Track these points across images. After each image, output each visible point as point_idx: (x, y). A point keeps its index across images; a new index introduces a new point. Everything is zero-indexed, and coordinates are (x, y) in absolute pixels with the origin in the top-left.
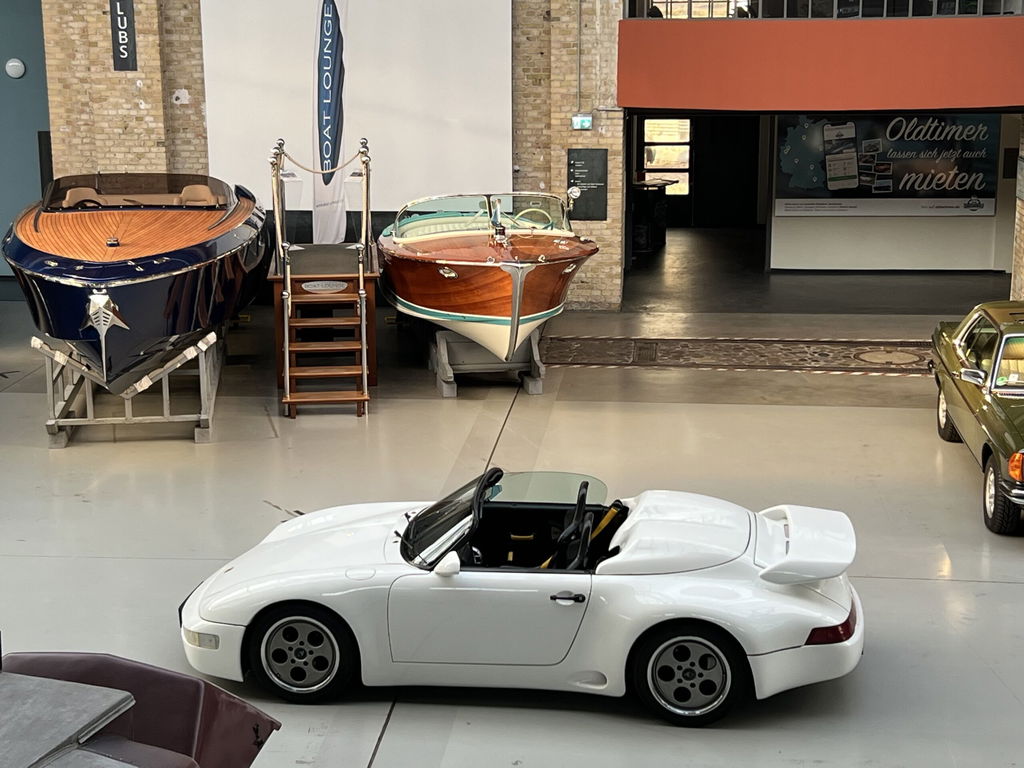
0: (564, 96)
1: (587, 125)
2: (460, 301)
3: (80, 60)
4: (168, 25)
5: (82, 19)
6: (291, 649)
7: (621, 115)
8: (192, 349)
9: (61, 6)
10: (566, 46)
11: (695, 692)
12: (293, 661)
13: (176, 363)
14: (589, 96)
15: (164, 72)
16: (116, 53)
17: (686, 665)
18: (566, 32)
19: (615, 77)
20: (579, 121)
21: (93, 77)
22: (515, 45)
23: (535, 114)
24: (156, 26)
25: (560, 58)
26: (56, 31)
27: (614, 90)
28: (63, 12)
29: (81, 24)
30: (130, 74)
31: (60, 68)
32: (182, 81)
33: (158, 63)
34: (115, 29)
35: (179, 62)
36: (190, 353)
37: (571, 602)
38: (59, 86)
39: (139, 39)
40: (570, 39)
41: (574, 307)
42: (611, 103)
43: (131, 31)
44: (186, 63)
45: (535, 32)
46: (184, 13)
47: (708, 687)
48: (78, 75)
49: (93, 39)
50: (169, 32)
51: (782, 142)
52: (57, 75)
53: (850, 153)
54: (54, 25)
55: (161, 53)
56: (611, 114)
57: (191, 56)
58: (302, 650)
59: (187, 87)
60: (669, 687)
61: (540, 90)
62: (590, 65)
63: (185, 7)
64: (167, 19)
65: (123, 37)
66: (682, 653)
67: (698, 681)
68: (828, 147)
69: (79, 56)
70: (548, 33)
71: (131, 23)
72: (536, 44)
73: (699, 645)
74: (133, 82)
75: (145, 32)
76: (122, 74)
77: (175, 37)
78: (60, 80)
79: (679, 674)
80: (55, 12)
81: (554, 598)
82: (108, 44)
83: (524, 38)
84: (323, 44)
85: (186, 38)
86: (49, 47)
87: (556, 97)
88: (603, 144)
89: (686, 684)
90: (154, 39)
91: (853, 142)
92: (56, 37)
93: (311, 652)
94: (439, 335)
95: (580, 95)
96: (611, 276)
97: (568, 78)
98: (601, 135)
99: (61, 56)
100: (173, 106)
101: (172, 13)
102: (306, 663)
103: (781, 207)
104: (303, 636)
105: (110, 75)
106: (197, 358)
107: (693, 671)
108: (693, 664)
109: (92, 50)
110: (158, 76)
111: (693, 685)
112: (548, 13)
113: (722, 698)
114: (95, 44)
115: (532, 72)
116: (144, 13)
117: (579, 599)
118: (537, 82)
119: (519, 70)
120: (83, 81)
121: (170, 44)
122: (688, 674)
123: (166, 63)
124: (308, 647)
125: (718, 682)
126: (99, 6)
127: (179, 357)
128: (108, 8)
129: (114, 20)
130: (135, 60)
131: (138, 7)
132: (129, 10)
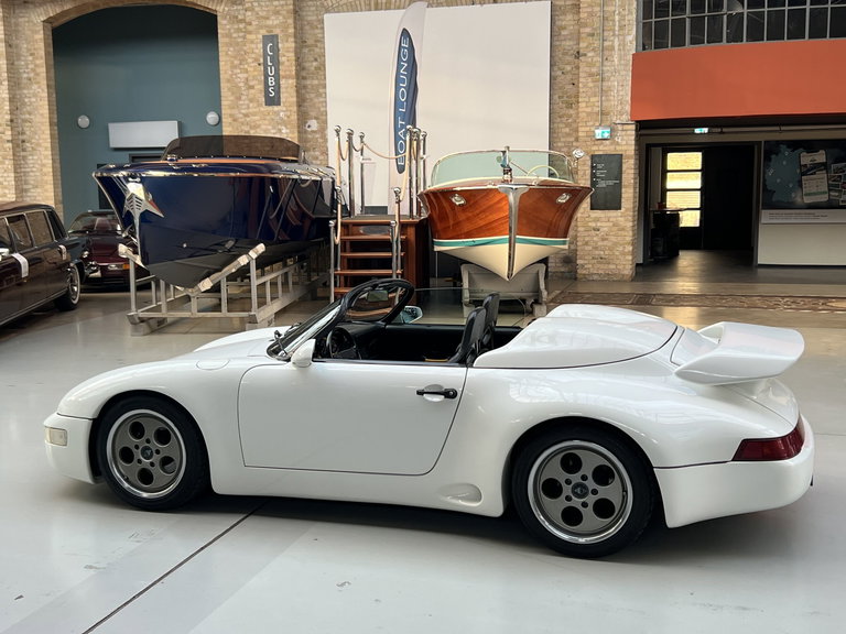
0: (589, 114)
1: (606, 135)
3: (244, 101)
4: (304, 74)
5: (247, 71)
6: (137, 447)
7: (633, 127)
8: (244, 257)
9: (232, 62)
10: (591, 75)
11: (588, 513)
12: (140, 461)
13: (232, 269)
14: (608, 114)
15: (299, 106)
16: (267, 93)
17: (576, 478)
18: (591, 65)
19: (629, 98)
20: (599, 133)
21: (251, 110)
22: (552, 79)
23: (567, 130)
24: (294, 73)
25: (586, 84)
26: (228, 81)
27: (628, 108)
28: (234, 67)
29: (245, 75)
30: (276, 108)
31: (231, 108)
32: (313, 114)
33: (295, 99)
34: (266, 76)
35: (311, 99)
36: (243, 260)
37: (439, 398)
38: (230, 120)
39: (282, 82)
40: (594, 70)
42: (625, 118)
43: (277, 77)
44: (316, 100)
45: (568, 68)
46: (315, 64)
47: (604, 508)
48: (243, 111)
49: (251, 84)
50: (304, 78)
51: (767, 166)
52: (229, 111)
53: (822, 175)
54: (227, 76)
55: (297, 91)
56: (626, 127)
57: (319, 95)
58: (148, 448)
59: (316, 118)
60: (556, 506)
61: (572, 112)
62: (610, 89)
63: (316, 60)
64: (304, 69)
65: (271, 81)
66: (571, 463)
67: (591, 499)
68: (804, 170)
69: (243, 98)
70: (578, 68)
71: (277, 71)
72: (569, 77)
73: (594, 455)
74: (277, 113)
75: (286, 77)
76: (270, 108)
77: (308, 82)
78: (231, 115)
79: (567, 490)
80: (228, 67)
81: (420, 393)
82: (261, 87)
83: (559, 73)
84: (399, 67)
85: (316, 82)
86: (224, 92)
87: (582, 115)
88: (619, 150)
89: (576, 502)
90: (292, 82)
91: (824, 166)
92: (229, 85)
93: (158, 452)
94: (463, 267)
95: (603, 113)
96: (623, 254)
97: (593, 99)
98: (618, 144)
99: (232, 98)
100: (306, 132)
101: (307, 65)
102: (152, 464)
103: (766, 217)
104: (150, 433)
105: (262, 109)
106: (249, 264)
107: (584, 487)
108: (584, 478)
109: (252, 91)
110: (295, 109)
111: (585, 505)
112: (578, 53)
113: (621, 523)
114: (252, 87)
115: (565, 98)
116: (286, 63)
117: (450, 394)
118: (570, 106)
119: (556, 97)
120: (246, 115)
121: (305, 87)
122: (578, 490)
123: (301, 102)
124: (155, 445)
125: (617, 502)
126: (256, 60)
127: (235, 263)
128: (262, 61)
129: (266, 69)
130: (279, 97)
131: (282, 59)
132: (276, 62)
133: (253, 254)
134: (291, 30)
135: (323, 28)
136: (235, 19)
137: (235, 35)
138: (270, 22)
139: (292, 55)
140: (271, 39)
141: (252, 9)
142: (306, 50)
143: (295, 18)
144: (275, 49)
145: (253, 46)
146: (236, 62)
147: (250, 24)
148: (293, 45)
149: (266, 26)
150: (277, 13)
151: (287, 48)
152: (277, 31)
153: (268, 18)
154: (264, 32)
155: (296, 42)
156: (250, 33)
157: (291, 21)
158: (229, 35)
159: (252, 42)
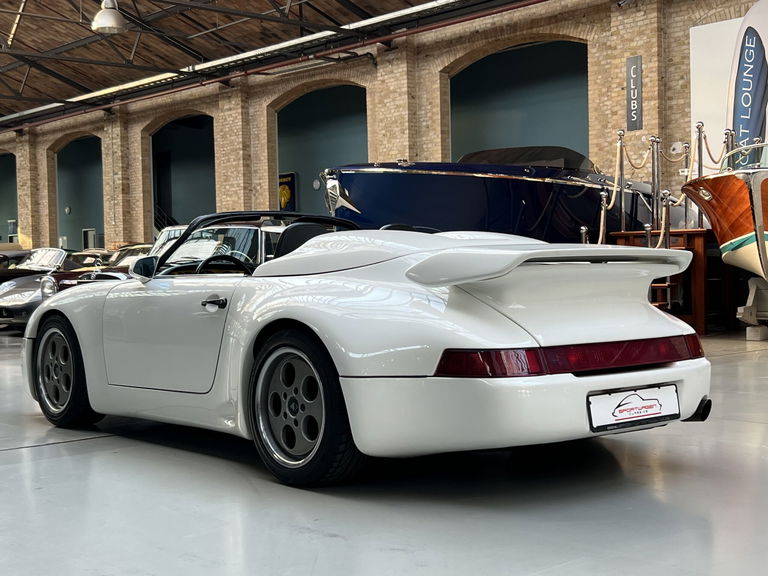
3: (610, 128)
4: (670, 93)
9: (600, 91)
15: (662, 128)
16: (629, 117)
24: (656, 93)
26: (596, 110)
28: (601, 95)
29: (611, 102)
30: (638, 133)
32: (678, 136)
33: (656, 121)
34: (629, 100)
35: (677, 121)
38: (596, 150)
39: (645, 104)
43: (640, 100)
44: (681, 121)
46: (681, 82)
48: (608, 140)
49: (615, 110)
50: (670, 99)
52: (595, 141)
54: (595, 105)
55: (660, 113)
57: (684, 115)
59: (680, 140)
63: (682, 78)
64: (669, 89)
65: (634, 105)
69: (609, 125)
71: (640, 93)
74: (639, 138)
75: (649, 99)
76: (633, 133)
77: (674, 102)
78: (597, 145)
80: (596, 96)
82: (623, 112)
85: (682, 101)
86: (591, 121)
90: (655, 103)
92: (596, 114)
99: (599, 127)
100: (670, 156)
101: (673, 84)
105: (625, 135)
109: (616, 117)
116: (650, 84)
121: (669, 108)
123: (664, 123)
126: (619, 84)
128: (625, 85)
129: (629, 93)
130: (642, 121)
131: (646, 80)
132: (640, 85)
134: (655, 49)
135: (689, 43)
136: (605, 46)
137: (603, 63)
138: (634, 44)
139: (655, 76)
140: (636, 60)
141: (617, 33)
142: (672, 69)
143: (659, 37)
144: (639, 72)
145: (617, 71)
146: (604, 90)
147: (615, 48)
148: (657, 64)
149: (632, 49)
150: (641, 33)
151: (651, 67)
152: (641, 52)
153: (632, 40)
154: (627, 55)
155: (659, 61)
156: (615, 57)
157: (655, 40)
158: (598, 64)
159: (617, 67)
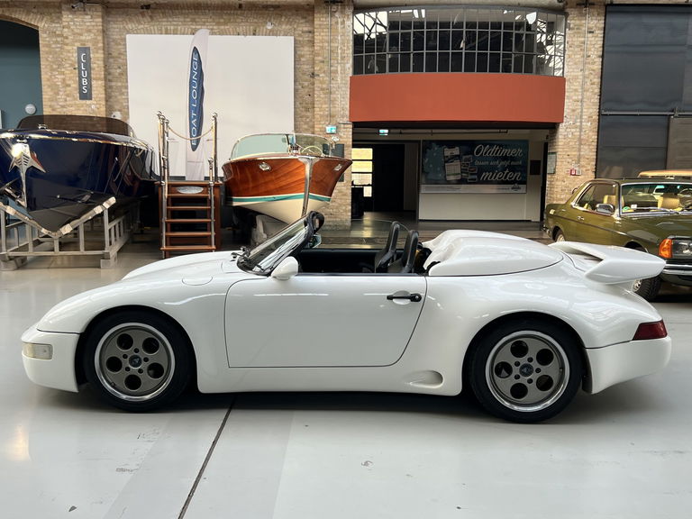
0: (321, 116)
1: (334, 131)
2: (272, 187)
3: (61, 96)
4: (110, 77)
5: (63, 73)
6: (125, 356)
7: (351, 126)
8: (99, 207)
9: (52, 66)
10: (322, 89)
11: (532, 388)
12: (128, 369)
13: (89, 216)
14: (334, 116)
15: (107, 101)
16: (81, 90)
17: (524, 360)
18: (322, 82)
19: (348, 106)
20: (329, 129)
21: (68, 103)
22: (296, 90)
23: (306, 127)
24: (103, 76)
25: (319, 96)
26: (48, 80)
27: (347, 113)
28: (52, 70)
29: (62, 77)
30: (88, 102)
31: (51, 100)
32: (117, 107)
33: (104, 96)
34: (80, 77)
35: (116, 97)
36: (98, 210)
37: (408, 301)
39: (94, 83)
40: (324, 86)
41: (327, 228)
42: (346, 120)
43: (89, 78)
44: (119, 97)
45: (306, 84)
46: (118, 71)
47: (545, 384)
49: (68, 82)
50: (110, 81)
51: (424, 157)
52: (49, 103)
53: (457, 163)
54: (47, 77)
55: (105, 90)
56: (346, 126)
57: (123, 94)
58: (137, 357)
59: (119, 111)
60: (506, 384)
61: (308, 114)
62: (335, 99)
63: (119, 68)
64: (109, 74)
65: (85, 82)
66: (519, 349)
67: (534, 376)
68: (447, 159)
69: (61, 93)
70: (313, 84)
71: (89, 74)
72: (307, 90)
73: (536, 340)
74: (90, 106)
75: (97, 79)
76: (84, 101)
77: (113, 84)
78: (50, 106)
79: (516, 370)
80: (48, 69)
81: (390, 298)
82: (75, 85)
83: (300, 87)
84: (192, 74)
85: (119, 84)
86: (45, 88)
87: (317, 116)
88: (342, 141)
89: (524, 380)
90: (101, 83)
91: (458, 157)
92: (48, 83)
93: (146, 360)
94: (257, 217)
95: (331, 116)
96: (346, 211)
97: (324, 106)
98: (341, 137)
99: (51, 93)
101: (112, 71)
102: (140, 371)
103: (424, 189)
104: (138, 342)
105: (77, 102)
106: (102, 212)
107: (524, 366)
108: (530, 360)
109: (68, 88)
110: (104, 103)
111: (530, 381)
112: (313, 74)
113: (560, 392)
114: (69, 86)
115: (304, 105)
116: (97, 69)
117: (415, 298)
118: (307, 110)
119: (298, 103)
120: (63, 107)
121: (111, 87)
122: (525, 370)
123: (108, 98)
124: (143, 354)
125: (555, 378)
126: (72, 65)
127: (91, 212)
128: (77, 66)
129: (80, 73)
130: (91, 94)
131: (93, 66)
132: (88, 67)
133: (106, 205)
134: (101, 45)
135: (125, 45)
136: (53, 34)
137: (53, 46)
138: (83, 38)
139: (101, 63)
140: (84, 50)
141: (68, 27)
142: (111, 60)
143: (104, 37)
144: (88, 58)
145: (70, 55)
146: (55, 66)
147: (67, 38)
148: (102, 56)
149: (82, 41)
150: (89, 31)
151: (97, 58)
152: (89, 45)
153: (81, 35)
154: (78, 44)
155: (104, 54)
156: (67, 45)
157: (100, 38)
158: (48, 46)
159: (69, 52)
